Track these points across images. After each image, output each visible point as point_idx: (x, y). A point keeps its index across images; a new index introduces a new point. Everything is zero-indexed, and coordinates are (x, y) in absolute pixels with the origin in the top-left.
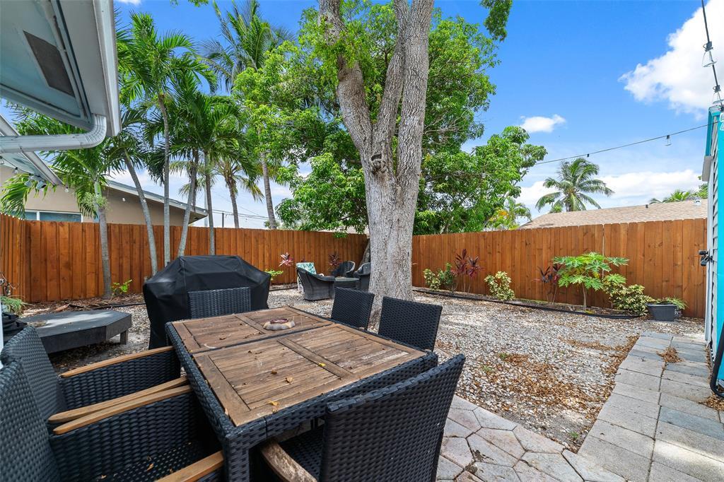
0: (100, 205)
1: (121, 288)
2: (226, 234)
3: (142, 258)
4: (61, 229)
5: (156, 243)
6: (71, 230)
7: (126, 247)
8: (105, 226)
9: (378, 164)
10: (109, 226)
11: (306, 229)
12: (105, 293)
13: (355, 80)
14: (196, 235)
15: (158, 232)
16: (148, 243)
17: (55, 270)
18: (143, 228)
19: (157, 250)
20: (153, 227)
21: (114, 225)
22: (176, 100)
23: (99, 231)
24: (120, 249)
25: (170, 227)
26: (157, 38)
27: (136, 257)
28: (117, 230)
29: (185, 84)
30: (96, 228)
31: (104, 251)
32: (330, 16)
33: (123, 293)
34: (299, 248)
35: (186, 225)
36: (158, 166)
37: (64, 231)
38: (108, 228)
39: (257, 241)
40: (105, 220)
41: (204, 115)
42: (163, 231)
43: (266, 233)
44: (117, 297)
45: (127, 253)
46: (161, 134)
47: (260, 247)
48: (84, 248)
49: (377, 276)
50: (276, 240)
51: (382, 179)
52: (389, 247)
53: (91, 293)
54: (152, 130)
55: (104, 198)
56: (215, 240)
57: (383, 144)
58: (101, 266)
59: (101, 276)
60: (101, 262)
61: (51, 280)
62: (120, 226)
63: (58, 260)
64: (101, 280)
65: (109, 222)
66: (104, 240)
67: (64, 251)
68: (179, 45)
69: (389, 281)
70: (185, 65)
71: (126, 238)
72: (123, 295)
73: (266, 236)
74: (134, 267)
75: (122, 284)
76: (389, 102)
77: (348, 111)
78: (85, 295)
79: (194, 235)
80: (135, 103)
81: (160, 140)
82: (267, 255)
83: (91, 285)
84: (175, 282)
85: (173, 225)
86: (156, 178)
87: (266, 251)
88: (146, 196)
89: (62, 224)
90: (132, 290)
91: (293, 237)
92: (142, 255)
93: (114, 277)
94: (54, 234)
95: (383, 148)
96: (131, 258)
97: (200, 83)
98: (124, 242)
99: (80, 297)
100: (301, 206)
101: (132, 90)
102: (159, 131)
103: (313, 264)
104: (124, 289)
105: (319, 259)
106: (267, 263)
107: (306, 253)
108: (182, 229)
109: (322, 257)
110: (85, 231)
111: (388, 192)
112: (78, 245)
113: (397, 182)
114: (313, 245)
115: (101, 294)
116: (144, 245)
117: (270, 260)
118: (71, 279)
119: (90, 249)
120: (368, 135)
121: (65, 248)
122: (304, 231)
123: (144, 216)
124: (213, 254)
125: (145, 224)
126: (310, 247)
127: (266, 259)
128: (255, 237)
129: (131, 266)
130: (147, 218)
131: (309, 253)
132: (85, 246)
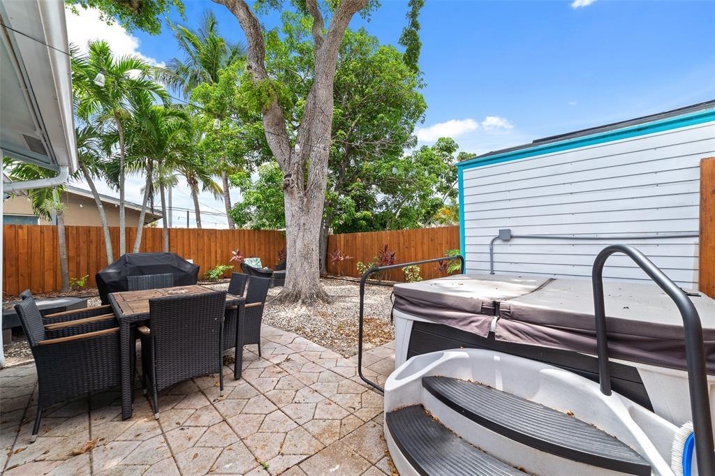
0: (58, 210)
1: (78, 282)
2: (179, 233)
3: (99, 257)
4: (20, 231)
5: (112, 242)
6: (30, 231)
7: (83, 246)
8: (63, 228)
9: (288, 182)
10: (67, 228)
11: (257, 229)
12: (63, 287)
13: (275, 115)
14: (151, 234)
15: (115, 233)
16: (104, 243)
17: (14, 268)
18: (99, 230)
19: (113, 249)
20: (109, 228)
21: (72, 227)
22: (132, 114)
23: (57, 232)
24: (78, 248)
25: (126, 228)
26: (113, 62)
27: (93, 255)
28: (75, 232)
29: (140, 101)
30: (54, 230)
31: (62, 250)
32: (254, 65)
33: (80, 287)
34: (249, 245)
35: (141, 226)
36: (115, 174)
37: (23, 234)
38: (66, 230)
39: (210, 240)
40: (63, 223)
41: (158, 130)
42: (119, 233)
43: (218, 232)
44: (74, 290)
45: (84, 251)
46: (118, 143)
47: (213, 244)
48: (43, 248)
49: (289, 266)
50: (227, 238)
51: (292, 193)
52: (297, 244)
53: (49, 288)
54: (109, 140)
55: (62, 204)
56: (169, 239)
57: (296, 165)
58: (59, 263)
59: (59, 273)
60: (58, 259)
61: (9, 277)
62: (77, 228)
63: (17, 258)
64: (59, 277)
65: (67, 224)
66: (62, 240)
67: (22, 250)
68: (134, 68)
69: (298, 270)
70: (139, 85)
71: (83, 238)
72: (80, 289)
73: (219, 236)
74: (91, 265)
75: (79, 280)
76: (304, 131)
77: (271, 138)
78: (43, 289)
79: (149, 235)
80: (92, 117)
81: (116, 149)
82: (219, 252)
83: (49, 280)
84: (120, 272)
85: (128, 226)
86: (112, 185)
87: (218, 249)
88: (102, 199)
89: (21, 227)
90: (88, 285)
91: (244, 235)
92: (98, 253)
93: (71, 273)
94: (13, 236)
95: (295, 169)
96: (88, 256)
97: (154, 100)
98: (81, 241)
99: (38, 291)
100: (253, 209)
101: (90, 106)
102: (115, 141)
103: (259, 259)
104: (81, 283)
105: (270, 255)
106: (219, 259)
107: (257, 249)
108: (137, 230)
109: (272, 253)
110: (43, 233)
111: (297, 202)
112: (37, 246)
113: (305, 195)
114: (263, 242)
115: (59, 288)
116: (101, 243)
117: (222, 256)
118: (30, 275)
119: (48, 249)
120: (287, 157)
121: (23, 248)
122: (255, 229)
123: (100, 218)
124: (167, 251)
125: (101, 226)
126: (261, 244)
127: (218, 255)
128: (208, 237)
129: (88, 264)
130: (102, 220)
131: (260, 249)
132: (44, 246)
